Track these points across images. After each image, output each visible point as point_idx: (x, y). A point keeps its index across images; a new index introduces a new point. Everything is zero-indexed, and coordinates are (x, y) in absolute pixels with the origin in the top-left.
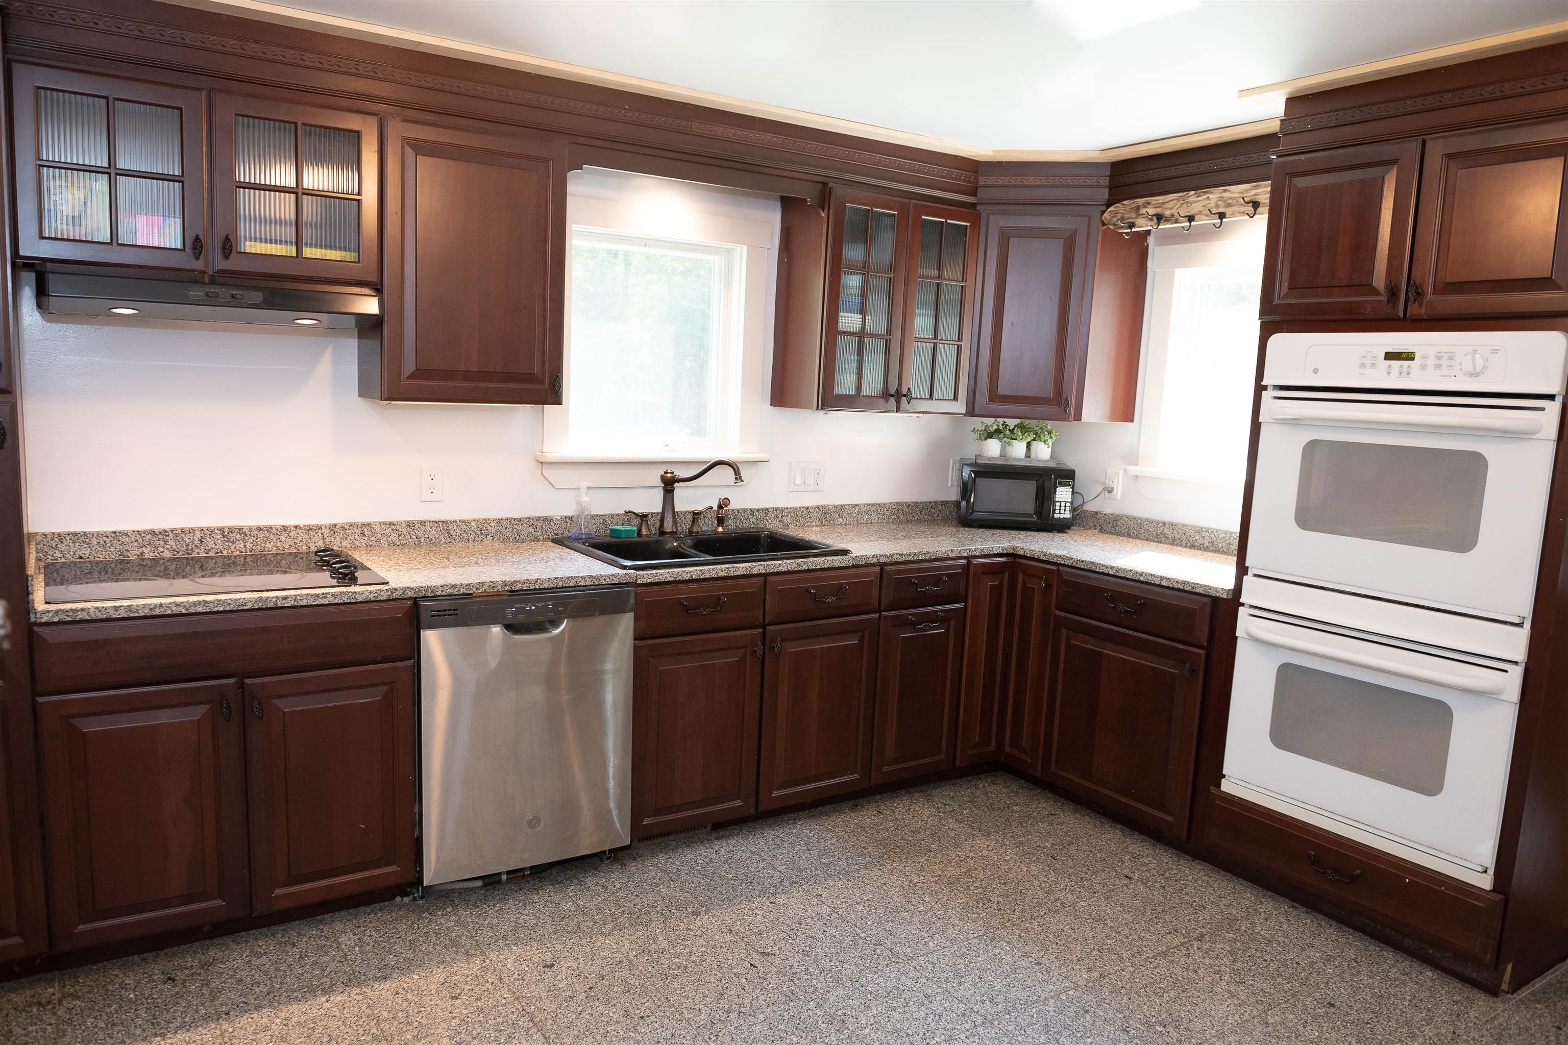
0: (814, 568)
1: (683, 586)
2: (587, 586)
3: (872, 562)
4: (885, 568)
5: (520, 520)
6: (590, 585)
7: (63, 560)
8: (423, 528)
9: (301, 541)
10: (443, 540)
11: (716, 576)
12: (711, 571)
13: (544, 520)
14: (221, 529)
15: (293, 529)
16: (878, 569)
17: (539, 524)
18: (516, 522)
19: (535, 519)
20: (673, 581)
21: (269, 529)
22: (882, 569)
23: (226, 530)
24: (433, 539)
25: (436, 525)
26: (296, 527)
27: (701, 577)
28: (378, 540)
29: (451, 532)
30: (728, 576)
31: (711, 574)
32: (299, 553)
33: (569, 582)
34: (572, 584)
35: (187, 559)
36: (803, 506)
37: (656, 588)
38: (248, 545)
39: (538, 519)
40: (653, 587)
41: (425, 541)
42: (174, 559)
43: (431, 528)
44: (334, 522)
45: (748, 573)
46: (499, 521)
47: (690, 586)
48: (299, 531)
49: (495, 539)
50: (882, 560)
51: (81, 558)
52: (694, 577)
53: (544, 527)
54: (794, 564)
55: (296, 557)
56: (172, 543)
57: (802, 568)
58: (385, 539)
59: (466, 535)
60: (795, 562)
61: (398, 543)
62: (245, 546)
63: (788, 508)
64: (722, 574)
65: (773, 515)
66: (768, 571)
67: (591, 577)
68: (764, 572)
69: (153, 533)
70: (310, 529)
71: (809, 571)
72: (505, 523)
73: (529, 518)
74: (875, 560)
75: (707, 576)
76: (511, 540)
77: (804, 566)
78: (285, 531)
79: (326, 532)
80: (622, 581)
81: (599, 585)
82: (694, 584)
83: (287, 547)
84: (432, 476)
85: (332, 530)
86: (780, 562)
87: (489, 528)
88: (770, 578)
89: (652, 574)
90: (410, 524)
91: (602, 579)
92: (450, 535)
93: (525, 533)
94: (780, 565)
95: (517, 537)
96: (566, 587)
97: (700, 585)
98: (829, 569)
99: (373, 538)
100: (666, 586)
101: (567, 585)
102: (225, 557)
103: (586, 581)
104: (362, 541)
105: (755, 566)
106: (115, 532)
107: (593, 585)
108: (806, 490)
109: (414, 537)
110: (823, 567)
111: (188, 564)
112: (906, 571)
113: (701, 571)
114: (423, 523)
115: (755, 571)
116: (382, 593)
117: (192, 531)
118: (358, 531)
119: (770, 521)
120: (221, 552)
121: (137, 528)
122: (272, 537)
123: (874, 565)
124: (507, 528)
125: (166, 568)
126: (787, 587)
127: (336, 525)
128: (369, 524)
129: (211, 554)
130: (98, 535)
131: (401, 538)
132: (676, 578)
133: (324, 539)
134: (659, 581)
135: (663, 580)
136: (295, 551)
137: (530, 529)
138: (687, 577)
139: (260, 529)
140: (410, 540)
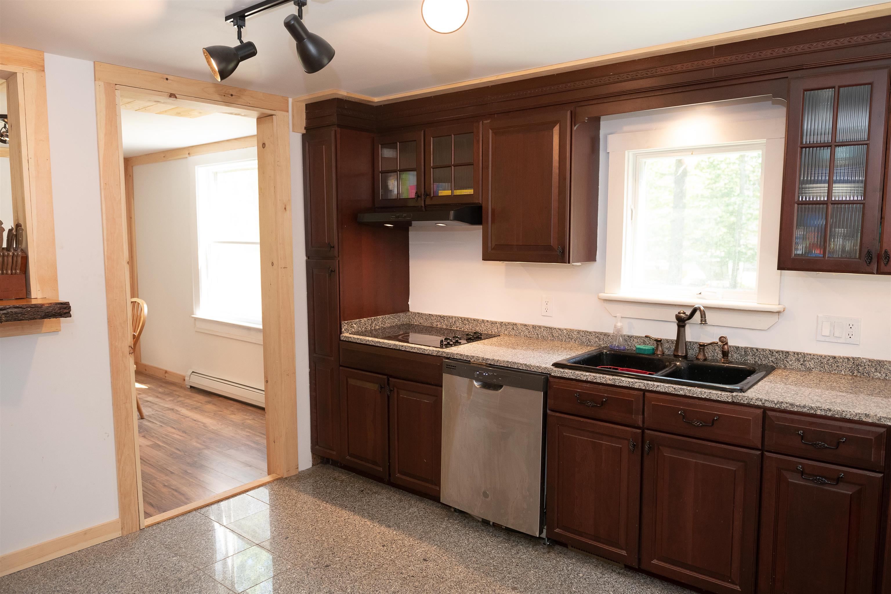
0: (691, 395)
1: (580, 384)
2: (524, 370)
3: (756, 404)
4: (768, 412)
5: (590, 333)
6: (525, 370)
7: (416, 323)
8: (540, 329)
9: (489, 328)
10: (550, 338)
11: (605, 383)
12: (602, 378)
13: (605, 335)
14: (461, 318)
15: (486, 322)
16: (760, 411)
17: (602, 337)
18: (588, 334)
19: (599, 334)
20: (574, 379)
21: (478, 320)
22: (764, 413)
23: (463, 319)
24: (545, 336)
25: (546, 329)
26: (487, 321)
27: (594, 381)
28: (520, 333)
29: (553, 334)
30: (614, 385)
31: (601, 380)
32: (488, 334)
33: (514, 365)
34: (515, 367)
35: (450, 329)
36: (829, 355)
37: (562, 381)
38: (470, 326)
39: (601, 334)
40: (561, 380)
41: (541, 337)
42: (446, 329)
43: (544, 330)
44: (502, 321)
45: (631, 386)
46: (579, 332)
47: (584, 385)
48: (488, 323)
49: (576, 342)
50: (767, 404)
51: (420, 323)
52: (589, 379)
53: (605, 339)
54: (671, 388)
55: (487, 335)
56: (446, 321)
57: (679, 393)
58: (523, 333)
59: (561, 337)
60: (673, 387)
61: (529, 336)
62: (469, 327)
63: (810, 355)
64: (609, 382)
65: (794, 359)
66: (647, 389)
67: (526, 365)
68: (644, 388)
69: (440, 316)
70: (493, 323)
71: (685, 396)
72: (582, 333)
73: (596, 332)
74: (760, 403)
75: (599, 381)
76: (585, 344)
77: (681, 392)
78: (483, 322)
79: (498, 325)
80: (543, 372)
81: (530, 371)
82: (589, 384)
83: (484, 330)
84: (547, 303)
85: (501, 325)
86: (659, 384)
87: (573, 335)
88: (647, 394)
89: (561, 371)
90: (534, 327)
91: (532, 368)
92: (553, 336)
93: (593, 341)
94: (658, 386)
95: (589, 343)
96: (512, 368)
97: (592, 386)
98: (705, 399)
99: (517, 332)
100: (569, 381)
101: (513, 367)
102: (462, 331)
103: (523, 367)
104: (513, 332)
105: (636, 382)
106: (430, 314)
107: (527, 370)
108: (836, 342)
109: (536, 334)
110: (699, 396)
111: (451, 332)
112: (792, 421)
113: (594, 376)
114: (540, 327)
115: (636, 386)
116: (434, 352)
117: (452, 317)
118: (511, 327)
119: (790, 363)
120: (461, 328)
121: (436, 314)
122: (478, 324)
123: (758, 407)
124: (583, 336)
125: (444, 333)
126: (661, 404)
127: (502, 323)
128: (516, 324)
129: (458, 329)
130: (425, 315)
131: (530, 334)
132: (576, 377)
133: (498, 329)
134: (565, 376)
135: (568, 377)
136: (487, 333)
137: (596, 339)
138: (584, 378)
139: (474, 320)
140: (534, 335)
